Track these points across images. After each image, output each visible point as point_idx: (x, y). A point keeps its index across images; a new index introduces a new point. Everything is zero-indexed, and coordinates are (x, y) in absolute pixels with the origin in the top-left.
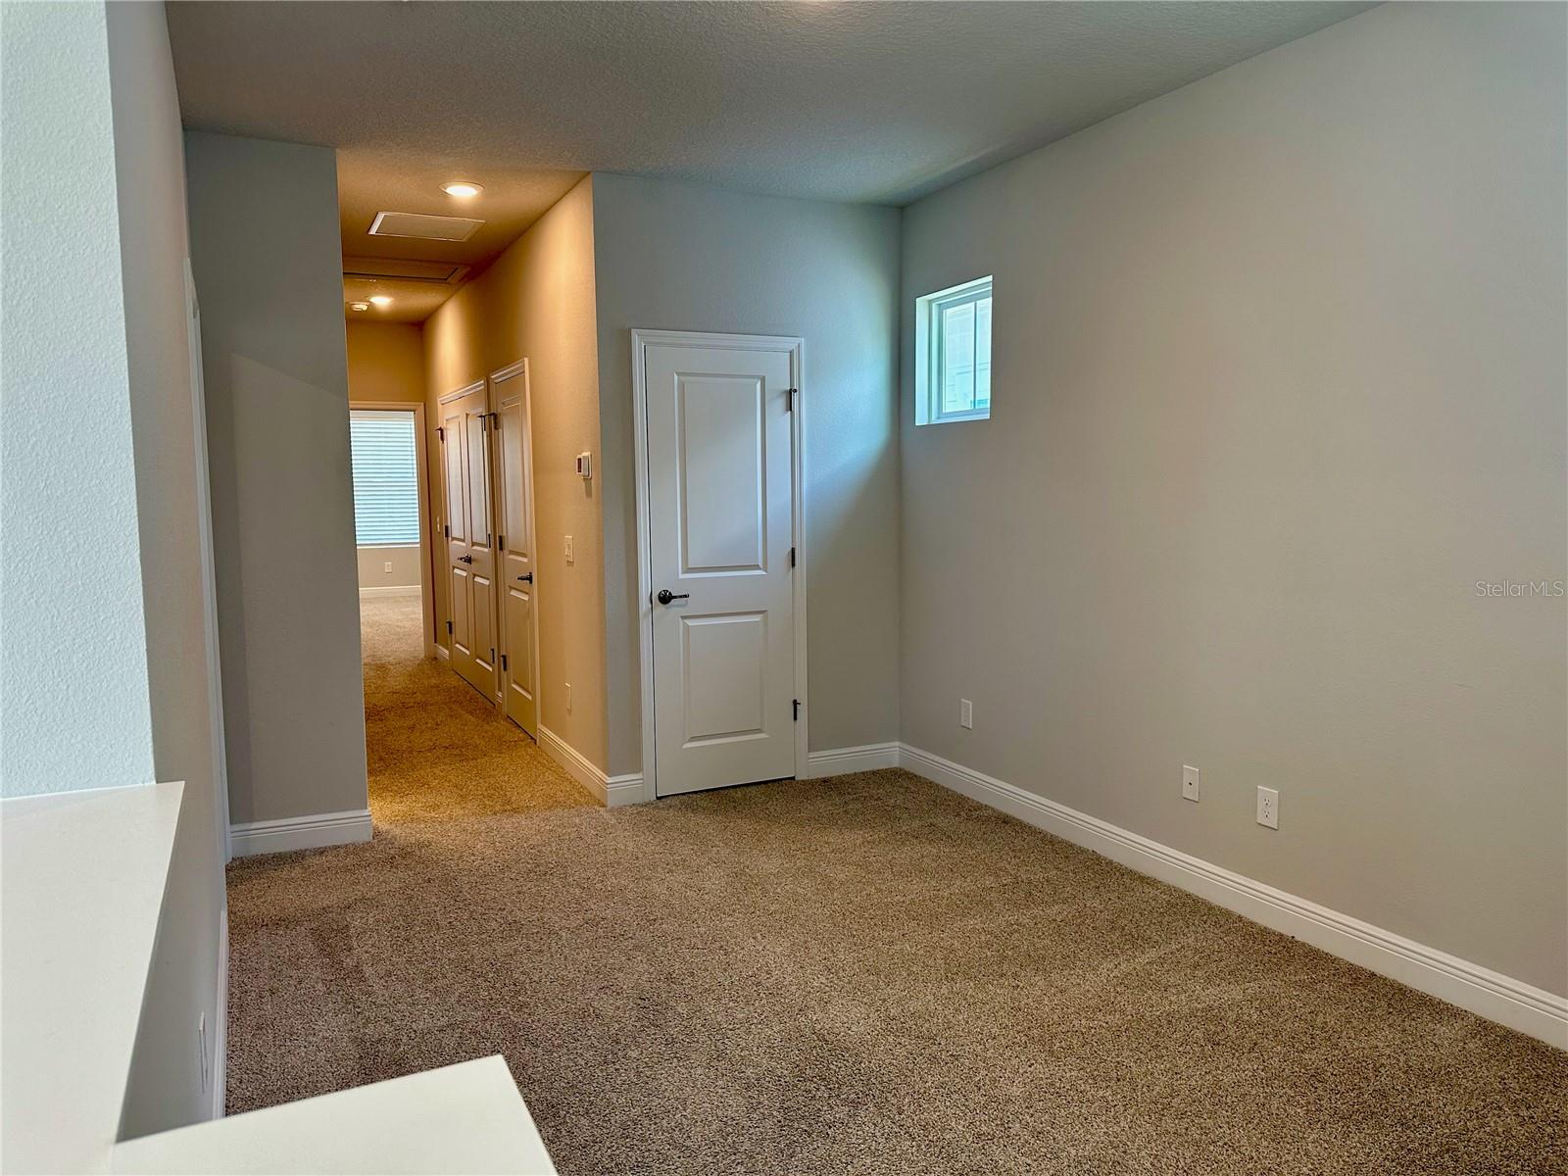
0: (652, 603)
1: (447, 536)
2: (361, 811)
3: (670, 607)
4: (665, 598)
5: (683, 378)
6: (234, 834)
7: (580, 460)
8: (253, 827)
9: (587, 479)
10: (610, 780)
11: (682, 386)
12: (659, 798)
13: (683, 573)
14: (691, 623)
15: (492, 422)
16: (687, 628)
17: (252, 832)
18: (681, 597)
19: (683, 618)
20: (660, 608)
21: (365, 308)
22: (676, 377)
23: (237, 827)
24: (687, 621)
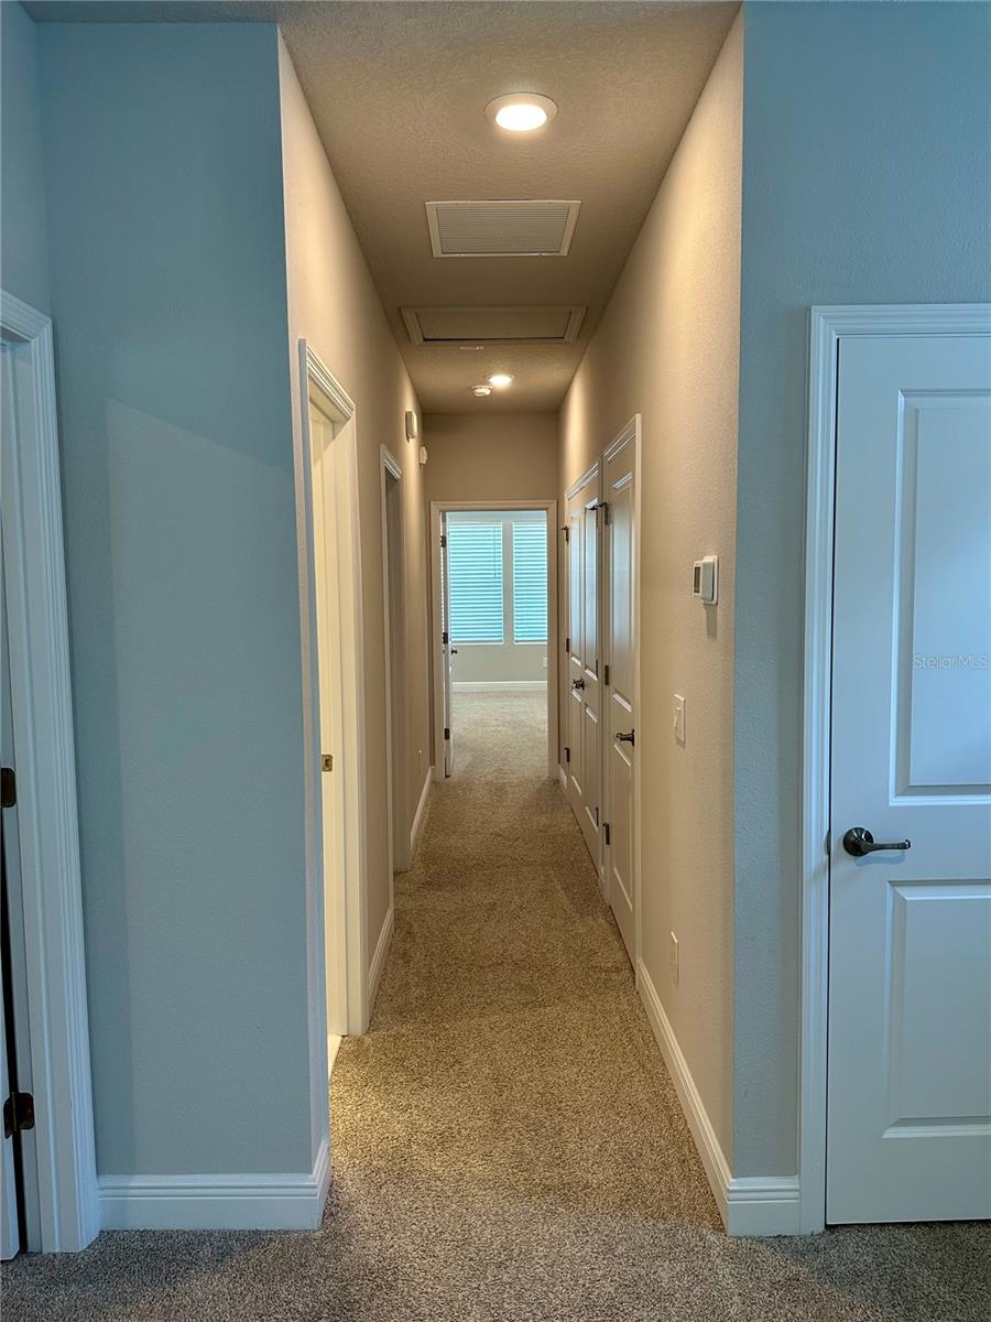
0: (829, 854)
1: (568, 650)
2: (302, 1176)
3: (869, 862)
4: (857, 845)
5: (914, 401)
6: (106, 1192)
7: (697, 569)
8: (132, 1184)
9: (710, 606)
10: (732, 1183)
11: (913, 416)
12: (827, 1227)
13: (898, 794)
14: (911, 895)
15: (604, 513)
16: (901, 904)
17: (133, 1192)
18: (893, 847)
19: (893, 883)
20: (846, 864)
21: (488, 392)
22: (901, 399)
23: (108, 1180)
24: (902, 891)
